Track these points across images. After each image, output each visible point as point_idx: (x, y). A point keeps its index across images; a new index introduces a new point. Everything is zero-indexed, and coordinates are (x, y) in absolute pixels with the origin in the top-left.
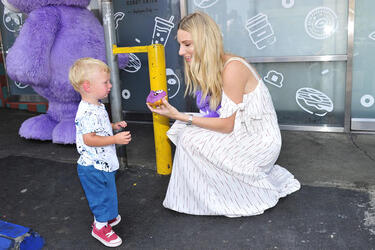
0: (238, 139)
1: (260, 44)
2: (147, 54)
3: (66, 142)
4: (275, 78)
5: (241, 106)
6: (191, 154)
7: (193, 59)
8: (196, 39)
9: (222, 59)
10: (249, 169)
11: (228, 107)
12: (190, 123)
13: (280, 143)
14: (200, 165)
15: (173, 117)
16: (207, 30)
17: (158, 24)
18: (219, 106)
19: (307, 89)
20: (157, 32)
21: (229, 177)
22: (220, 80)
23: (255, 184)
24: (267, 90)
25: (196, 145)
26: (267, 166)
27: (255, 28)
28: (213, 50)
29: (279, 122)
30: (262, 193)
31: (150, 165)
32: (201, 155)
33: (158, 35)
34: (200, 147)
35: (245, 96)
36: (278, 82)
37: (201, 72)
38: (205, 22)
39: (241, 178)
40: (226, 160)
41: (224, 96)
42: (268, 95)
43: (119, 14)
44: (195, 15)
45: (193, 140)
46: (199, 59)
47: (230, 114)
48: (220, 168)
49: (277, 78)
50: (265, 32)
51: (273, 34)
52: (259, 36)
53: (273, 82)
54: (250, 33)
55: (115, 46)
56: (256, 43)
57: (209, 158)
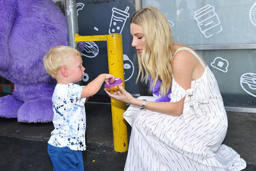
0: (187, 121)
1: (207, 33)
2: (106, 42)
4: (221, 64)
5: (190, 91)
6: (145, 135)
7: (144, 51)
8: (146, 32)
9: (170, 49)
10: (198, 148)
11: (178, 92)
12: (143, 107)
13: (227, 125)
14: (153, 145)
15: (128, 101)
16: (157, 24)
17: (115, 14)
18: (170, 91)
19: (251, 74)
20: (113, 21)
21: (179, 155)
22: (170, 69)
23: (204, 162)
24: (213, 75)
25: (149, 126)
26: (215, 146)
27: (203, 18)
28: (162, 41)
29: (225, 105)
31: (107, 143)
32: (154, 136)
33: (115, 24)
34: (153, 128)
35: (193, 82)
36: (223, 68)
37: (151, 62)
38: (155, 16)
39: (191, 157)
40: (177, 141)
41: (174, 83)
42: (214, 81)
43: (80, 4)
44: (146, 9)
45: (147, 122)
46: (150, 50)
47: (179, 99)
48: (172, 148)
49: (223, 64)
50: (212, 22)
51: (220, 23)
52: (206, 25)
53: (219, 67)
54: (199, 23)
55: (77, 35)
56: (203, 32)
57: (161, 138)
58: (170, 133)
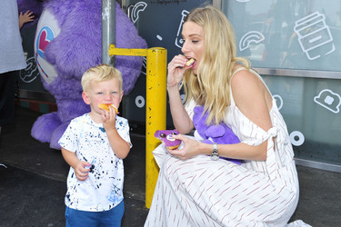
1: (312, 53)
4: (329, 100)
25: (182, 179)
32: (187, 192)
34: (187, 183)
36: (333, 106)
43: (141, 4)
50: (320, 37)
51: (332, 39)
52: (311, 41)
53: (327, 105)
55: (112, 46)
56: (306, 51)
57: (196, 198)
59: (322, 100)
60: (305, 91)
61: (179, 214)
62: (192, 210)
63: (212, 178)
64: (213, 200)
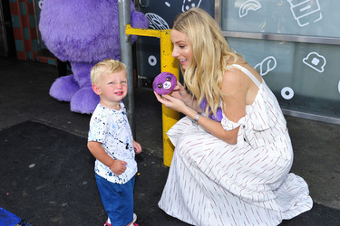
1: (302, 21)
2: (158, 40)
3: (83, 112)
4: (316, 62)
6: (188, 165)
30: (263, 212)
32: (198, 168)
33: (189, 0)
36: (319, 66)
44: (191, 13)
46: (195, 62)
49: (318, 61)
50: (309, 7)
51: (319, 9)
52: (301, 10)
53: (313, 65)
54: (292, 6)
55: (129, 26)
56: (297, 19)
57: (206, 173)
58: (218, 168)
59: (309, 61)
60: (295, 54)
61: (193, 185)
62: (204, 181)
63: (219, 156)
64: (221, 173)
